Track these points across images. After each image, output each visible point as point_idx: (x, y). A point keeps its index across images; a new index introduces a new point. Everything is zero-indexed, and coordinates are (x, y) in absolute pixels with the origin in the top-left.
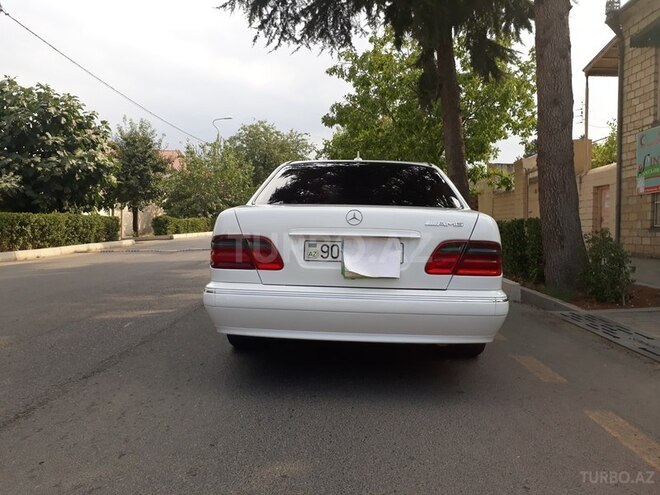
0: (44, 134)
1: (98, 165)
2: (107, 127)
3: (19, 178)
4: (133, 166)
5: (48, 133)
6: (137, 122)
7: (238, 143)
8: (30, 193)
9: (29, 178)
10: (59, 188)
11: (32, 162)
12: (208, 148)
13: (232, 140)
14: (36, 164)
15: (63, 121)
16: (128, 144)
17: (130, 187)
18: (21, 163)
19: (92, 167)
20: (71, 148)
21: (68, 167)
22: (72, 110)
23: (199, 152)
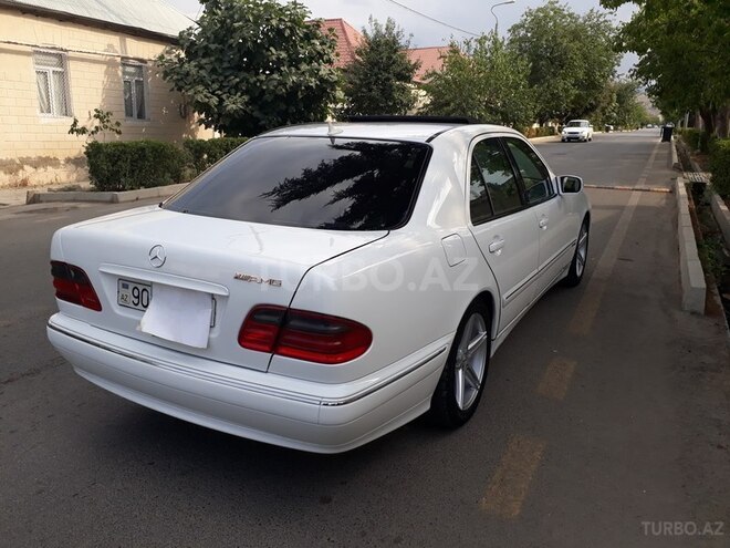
0: (268, 50)
1: (321, 80)
2: (334, 35)
3: (246, 98)
4: (376, 75)
5: (272, 49)
6: (383, 23)
7: (522, 32)
8: (256, 114)
9: (256, 97)
10: (283, 107)
11: (258, 80)
12: (474, 45)
13: (515, 28)
14: (262, 82)
15: (287, 33)
16: (372, 49)
17: (371, 99)
18: (248, 82)
19: (313, 82)
20: (294, 62)
21: (290, 83)
22: (296, 21)
23: (463, 50)
